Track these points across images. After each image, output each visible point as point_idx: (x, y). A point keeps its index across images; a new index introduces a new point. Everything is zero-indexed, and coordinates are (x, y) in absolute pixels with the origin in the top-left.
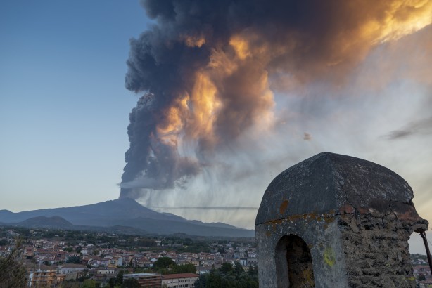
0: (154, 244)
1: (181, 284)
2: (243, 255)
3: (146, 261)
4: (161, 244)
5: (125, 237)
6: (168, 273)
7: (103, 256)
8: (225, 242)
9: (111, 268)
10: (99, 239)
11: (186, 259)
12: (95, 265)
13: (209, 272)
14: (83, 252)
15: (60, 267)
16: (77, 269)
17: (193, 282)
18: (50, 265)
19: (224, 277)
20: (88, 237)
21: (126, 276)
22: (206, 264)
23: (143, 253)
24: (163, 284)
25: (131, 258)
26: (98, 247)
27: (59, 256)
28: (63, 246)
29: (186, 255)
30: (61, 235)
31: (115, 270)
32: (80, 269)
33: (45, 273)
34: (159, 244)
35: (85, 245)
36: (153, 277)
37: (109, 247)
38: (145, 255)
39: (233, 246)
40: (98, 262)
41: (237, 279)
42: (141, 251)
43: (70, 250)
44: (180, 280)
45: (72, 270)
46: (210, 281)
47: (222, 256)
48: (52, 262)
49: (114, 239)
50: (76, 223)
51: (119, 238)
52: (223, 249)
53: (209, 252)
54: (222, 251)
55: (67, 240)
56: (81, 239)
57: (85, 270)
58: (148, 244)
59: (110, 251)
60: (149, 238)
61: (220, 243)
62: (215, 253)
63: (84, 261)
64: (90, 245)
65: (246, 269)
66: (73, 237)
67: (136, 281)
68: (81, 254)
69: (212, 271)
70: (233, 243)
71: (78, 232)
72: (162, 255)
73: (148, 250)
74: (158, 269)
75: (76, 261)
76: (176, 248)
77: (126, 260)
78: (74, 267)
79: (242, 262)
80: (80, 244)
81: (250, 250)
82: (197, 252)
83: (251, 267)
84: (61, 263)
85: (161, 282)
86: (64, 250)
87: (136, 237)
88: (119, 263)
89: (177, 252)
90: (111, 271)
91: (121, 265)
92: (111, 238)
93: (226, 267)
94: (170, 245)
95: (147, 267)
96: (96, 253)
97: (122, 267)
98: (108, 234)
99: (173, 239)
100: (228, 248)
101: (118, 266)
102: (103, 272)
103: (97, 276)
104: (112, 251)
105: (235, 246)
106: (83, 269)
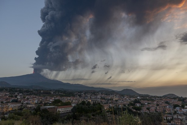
0: (50, 93)
1: (65, 110)
2: (89, 97)
3: (47, 100)
4: (53, 93)
5: (37, 90)
6: (59, 106)
7: (28, 99)
8: (81, 92)
9: (33, 104)
10: (25, 91)
11: (65, 100)
12: (24, 103)
14: (18, 97)
15: (9, 104)
16: (17, 105)
17: (70, 109)
18: (4, 103)
19: (83, 107)
20: (20, 91)
22: (75, 101)
23: (46, 97)
24: (58, 110)
25: (41, 99)
26: (25, 95)
27: (7, 99)
28: (7, 95)
29: (65, 98)
30: (6, 90)
31: (35, 105)
32: (19, 105)
33: (3, 107)
34: (52, 93)
35: (18, 94)
36: (53, 108)
37: (30, 95)
38: (47, 98)
39: (84, 94)
40: (26, 102)
41: (89, 108)
42: (44, 96)
43: (12, 97)
44: (65, 108)
45: (15, 105)
46: (78, 109)
47: (80, 98)
48: (5, 102)
49: (32, 91)
50: (13, 84)
51: (34, 91)
52: (80, 95)
53: (75, 96)
54: (80, 96)
55: (9, 92)
56: (16, 91)
58: (47, 93)
59: (30, 97)
60: (48, 91)
61: (79, 92)
62: (77, 97)
63: (19, 101)
64: (21, 94)
65: (92, 103)
66: (12, 91)
67: (47, 110)
68: (18, 98)
69: (77, 104)
70: (84, 93)
71: (14, 88)
72: (54, 98)
73: (48, 96)
74: (55, 104)
75: (16, 101)
76: (60, 95)
77: (39, 101)
78: (16, 104)
79: (89, 100)
80: (16, 94)
81: (92, 95)
82: (70, 97)
83: (94, 102)
84: (9, 102)
85: (57, 110)
86: (9, 96)
87: (42, 90)
88: (36, 101)
89: (60, 97)
90: (33, 105)
92: (30, 91)
93: (83, 103)
94: (57, 94)
95: (48, 103)
96: (24, 98)
97: (37, 103)
98: (28, 89)
99: (59, 91)
100: (82, 95)
101: (35, 103)
102: (30, 106)
103: (27, 107)
104: (32, 97)
105: (85, 94)
106: (20, 105)
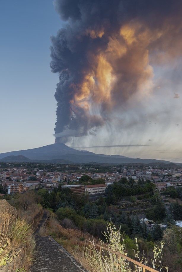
0: (78, 169)
1: (96, 190)
2: (133, 173)
3: (74, 178)
4: (82, 168)
5: (60, 165)
6: (88, 184)
7: (49, 176)
8: (121, 166)
9: (54, 183)
10: (45, 167)
11: (98, 176)
12: (44, 181)
13: (113, 184)
14: (37, 174)
15: (25, 183)
16: (34, 183)
17: (104, 190)
18: (19, 182)
19: (123, 186)
20: (39, 166)
21: (63, 187)
22: (110, 179)
23: (72, 174)
24: (85, 190)
25: (65, 177)
26: (45, 171)
27: (24, 177)
28: (25, 171)
29: (98, 174)
30: (24, 166)
31: (57, 183)
32: (36, 183)
33: (17, 186)
34: (81, 169)
35: (38, 170)
36: (79, 187)
37: (52, 171)
38: (73, 175)
39: (126, 168)
40: (46, 180)
41: (131, 187)
42: (70, 173)
43: (30, 174)
44: (96, 188)
45: (32, 184)
46: (115, 188)
47: (120, 174)
48: (21, 180)
49: (54, 167)
50: (32, 158)
51: (57, 166)
52: (120, 170)
53: (112, 172)
54: (119, 171)
55: (27, 168)
56: (35, 167)
57: (39, 184)
58: (74, 168)
59: (53, 173)
60: (75, 165)
61: (118, 167)
62: (115, 173)
63: (38, 179)
64: (41, 170)
65: (137, 181)
66: (30, 166)
67: (70, 189)
68: (36, 175)
69: (115, 183)
70: (126, 167)
71: (33, 163)
72: (83, 174)
73: (75, 172)
74: (82, 183)
75: (34, 179)
76: (91, 170)
77: (62, 178)
78: (33, 182)
79: (133, 177)
80: (35, 170)
81: (137, 170)
82: (105, 173)
83: (139, 180)
84: (26, 180)
85: (84, 190)
86: (27, 173)
87: (67, 165)
88: (59, 179)
89: (92, 173)
90: (54, 184)
91: (59, 180)
92: (52, 166)
93: (124, 181)
94: (87, 169)
95: (75, 182)
96: (45, 175)
97: (60, 182)
98: (50, 164)
99: (89, 165)
100: (123, 170)
101: (58, 182)
102: (50, 185)
103: (46, 187)
104: (54, 173)
105: (127, 168)
106: (38, 183)
